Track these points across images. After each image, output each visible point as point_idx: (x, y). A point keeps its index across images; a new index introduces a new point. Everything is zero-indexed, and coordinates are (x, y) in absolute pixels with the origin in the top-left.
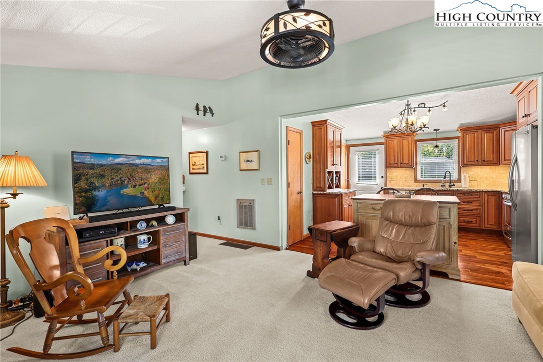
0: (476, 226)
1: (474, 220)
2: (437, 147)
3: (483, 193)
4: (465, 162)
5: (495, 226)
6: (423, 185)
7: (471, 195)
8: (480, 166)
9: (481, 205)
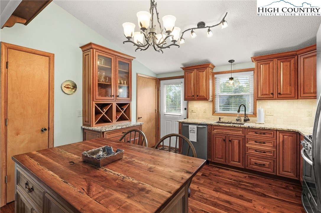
0: (269, 171)
1: (267, 163)
2: (231, 79)
3: (278, 133)
4: (259, 95)
5: (292, 174)
6: (220, 118)
7: (264, 134)
8: (275, 99)
9: (275, 147)
